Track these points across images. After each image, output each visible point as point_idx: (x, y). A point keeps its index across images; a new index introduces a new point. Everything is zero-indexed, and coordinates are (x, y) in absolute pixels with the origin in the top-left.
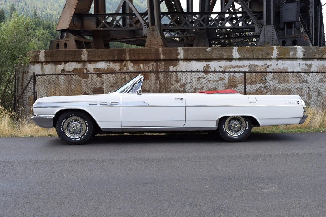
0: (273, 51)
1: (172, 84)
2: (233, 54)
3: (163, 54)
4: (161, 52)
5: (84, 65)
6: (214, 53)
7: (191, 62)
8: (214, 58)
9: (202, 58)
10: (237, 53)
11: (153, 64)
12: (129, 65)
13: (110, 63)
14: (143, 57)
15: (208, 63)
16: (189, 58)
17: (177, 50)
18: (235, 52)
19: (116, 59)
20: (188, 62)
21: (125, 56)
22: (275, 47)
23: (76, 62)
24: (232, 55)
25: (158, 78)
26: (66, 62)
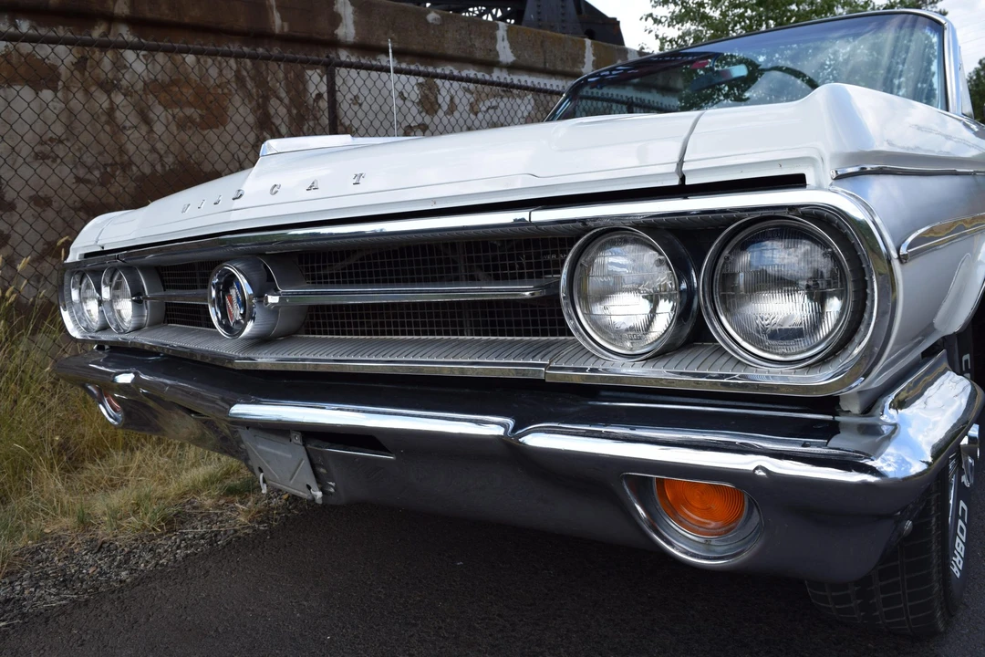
0: (584, 52)
2: (498, 47)
3: (280, 8)
6: (448, 35)
10: (506, 44)
18: (503, 40)
19: (54, 2)
22: (588, 42)
24: (495, 50)
25: (263, 121)
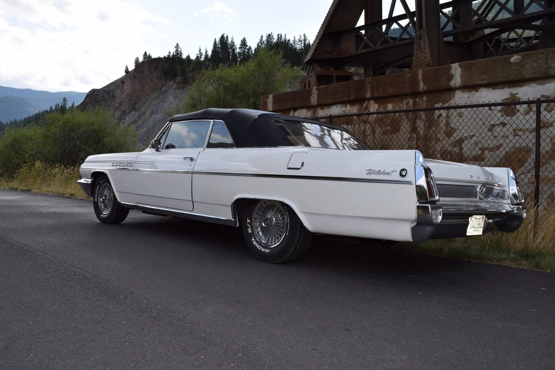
1: (439, 139)
3: (424, 80)
4: (420, 77)
5: (314, 113)
6: (528, 66)
7: (477, 91)
8: (528, 76)
9: (499, 80)
11: (408, 102)
12: (372, 107)
13: (346, 107)
14: (391, 91)
15: (514, 90)
16: (472, 83)
17: (450, 68)
19: (352, 98)
20: (474, 92)
21: (364, 92)
23: (306, 108)
25: (414, 129)
26: (295, 109)
